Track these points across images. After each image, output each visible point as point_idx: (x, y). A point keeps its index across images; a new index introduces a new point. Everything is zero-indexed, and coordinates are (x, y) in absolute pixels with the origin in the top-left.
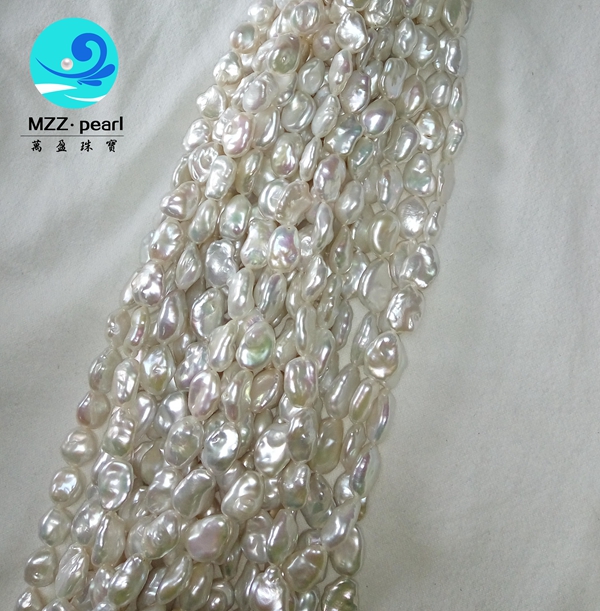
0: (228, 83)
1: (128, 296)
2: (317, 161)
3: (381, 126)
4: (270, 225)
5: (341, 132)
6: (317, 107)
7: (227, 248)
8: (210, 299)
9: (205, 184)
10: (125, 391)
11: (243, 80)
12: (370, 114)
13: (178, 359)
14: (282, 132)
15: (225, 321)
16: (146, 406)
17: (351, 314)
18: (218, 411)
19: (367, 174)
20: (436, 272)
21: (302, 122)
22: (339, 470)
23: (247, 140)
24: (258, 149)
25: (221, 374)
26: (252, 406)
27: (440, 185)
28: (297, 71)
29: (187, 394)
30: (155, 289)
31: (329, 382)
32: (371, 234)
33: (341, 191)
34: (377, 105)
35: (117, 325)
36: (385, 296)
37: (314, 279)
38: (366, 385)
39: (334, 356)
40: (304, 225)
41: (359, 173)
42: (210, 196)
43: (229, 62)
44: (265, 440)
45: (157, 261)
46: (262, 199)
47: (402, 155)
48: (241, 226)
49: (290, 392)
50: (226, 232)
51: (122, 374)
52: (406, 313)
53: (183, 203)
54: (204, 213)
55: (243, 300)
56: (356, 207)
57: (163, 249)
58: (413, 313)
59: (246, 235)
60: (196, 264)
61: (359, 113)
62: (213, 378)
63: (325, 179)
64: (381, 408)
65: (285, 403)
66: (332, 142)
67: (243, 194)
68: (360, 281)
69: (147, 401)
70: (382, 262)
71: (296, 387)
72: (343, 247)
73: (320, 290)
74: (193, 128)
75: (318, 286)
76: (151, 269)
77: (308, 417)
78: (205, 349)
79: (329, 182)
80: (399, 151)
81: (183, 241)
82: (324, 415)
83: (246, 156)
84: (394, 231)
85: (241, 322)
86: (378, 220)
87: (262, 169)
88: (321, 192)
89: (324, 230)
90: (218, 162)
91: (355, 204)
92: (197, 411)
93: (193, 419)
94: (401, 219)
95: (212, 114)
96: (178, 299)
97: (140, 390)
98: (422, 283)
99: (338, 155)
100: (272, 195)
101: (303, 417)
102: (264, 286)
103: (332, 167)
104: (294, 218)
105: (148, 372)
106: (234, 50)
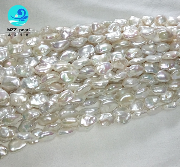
6: (154, 54)
7: (93, 50)
9: (107, 32)
10: (31, 43)
11: (148, 26)
12: (162, 73)
13: (48, 55)
14: (140, 47)
17: (94, 103)
20: (125, 123)
21: (147, 52)
22: (42, 128)
23: (131, 37)
24: (130, 43)
26: (48, 86)
27: (153, 109)
28: (162, 42)
29: (39, 64)
32: (124, 95)
33: (133, 77)
34: (167, 74)
35: (48, 30)
36: (107, 110)
38: (76, 120)
42: (106, 36)
43: (151, 19)
44: (41, 96)
46: (114, 53)
48: (103, 51)
50: (98, 48)
51: (35, 39)
52: (106, 120)
53: (98, 29)
54: (99, 37)
55: (81, 64)
57: (80, 31)
58: (108, 123)
59: (100, 54)
60: (82, 43)
61: (160, 69)
63: (134, 69)
65: (55, 96)
66: (146, 65)
67: (113, 46)
68: (106, 100)
69: (30, 52)
71: (64, 96)
72: (116, 87)
75: (99, 86)
76: (72, 31)
78: (57, 61)
80: (156, 89)
81: (86, 36)
82: (57, 112)
84: (130, 102)
85: (72, 68)
86: (130, 94)
87: (123, 47)
88: (129, 70)
89: (118, 77)
90: (118, 32)
91: (131, 83)
92: (37, 69)
93: (34, 70)
94: (134, 103)
95: (131, 23)
96: (68, 44)
97: (32, 48)
98: (118, 120)
99: (144, 69)
100: (118, 55)
101: (55, 104)
102: (87, 69)
103: (140, 69)
105: (40, 47)
106: (155, 18)
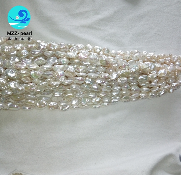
0: (95, 50)
1: (38, 41)
2: (82, 76)
3: (95, 89)
4: (64, 70)
5: (90, 80)
6: (95, 73)
7: (56, 61)
8: (43, 61)
9: (69, 52)
10: (17, 47)
11: (96, 54)
12: (96, 85)
13: (27, 57)
14: (87, 66)
15: (39, 66)
16: (15, 53)
17: (49, 94)
18: (18, 70)
19: (82, 89)
20: (64, 111)
21: (90, 70)
22: (13, 102)
23: (82, 59)
24: (81, 62)
25: (27, 68)
26: (22, 77)
27: (85, 106)
28: (102, 66)
29: (20, 62)
30: (42, 47)
31: (32, 93)
32: (69, 93)
33: (77, 84)
34: (99, 86)
35: (31, 41)
36: (56, 101)
37: (55, 83)
38: (34, 102)
39: (38, 93)
40: (67, 77)
41: (82, 87)
42: (67, 54)
43: (99, 49)
44: (15, 83)
45: (48, 46)
46: (70, 66)
47: (89, 95)
48: (62, 63)
49: (27, 85)
50: (60, 60)
51: (20, 45)
52: (53, 106)
53: (64, 48)
54: (63, 53)
55: (45, 68)
56: (74, 88)
57: (52, 46)
58: (53, 108)
59: (60, 65)
60: (50, 55)
61: (96, 83)
62: (25, 67)
63: (78, 79)
64: (30, 107)
65: (25, 85)
66: (87, 78)
67: (69, 61)
68: (57, 94)
69: (16, 53)
70: (63, 98)
71: (29, 86)
72: (64, 88)
73: (52, 85)
74: (82, 45)
75: (53, 85)
76: (46, 45)
77: (23, 91)
78: (31, 63)
79: (78, 80)
80: (90, 94)
81: (55, 51)
82: (24, 95)
83: (79, 60)
84: (71, 98)
85: (40, 69)
86: (72, 94)
87: (77, 64)
88: (75, 79)
89: (66, 82)
90: (75, 54)
91: (75, 88)
92: (17, 65)
93: (15, 65)
94: (74, 99)
95: (86, 48)
96: (41, 53)
97: (18, 51)
98: (61, 108)
99: (85, 81)
100: (71, 68)
101: (22, 90)
102: (50, 72)
103: (82, 80)
104: (67, 75)
105: (23, 51)
106: (103, 49)
